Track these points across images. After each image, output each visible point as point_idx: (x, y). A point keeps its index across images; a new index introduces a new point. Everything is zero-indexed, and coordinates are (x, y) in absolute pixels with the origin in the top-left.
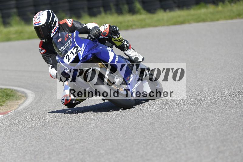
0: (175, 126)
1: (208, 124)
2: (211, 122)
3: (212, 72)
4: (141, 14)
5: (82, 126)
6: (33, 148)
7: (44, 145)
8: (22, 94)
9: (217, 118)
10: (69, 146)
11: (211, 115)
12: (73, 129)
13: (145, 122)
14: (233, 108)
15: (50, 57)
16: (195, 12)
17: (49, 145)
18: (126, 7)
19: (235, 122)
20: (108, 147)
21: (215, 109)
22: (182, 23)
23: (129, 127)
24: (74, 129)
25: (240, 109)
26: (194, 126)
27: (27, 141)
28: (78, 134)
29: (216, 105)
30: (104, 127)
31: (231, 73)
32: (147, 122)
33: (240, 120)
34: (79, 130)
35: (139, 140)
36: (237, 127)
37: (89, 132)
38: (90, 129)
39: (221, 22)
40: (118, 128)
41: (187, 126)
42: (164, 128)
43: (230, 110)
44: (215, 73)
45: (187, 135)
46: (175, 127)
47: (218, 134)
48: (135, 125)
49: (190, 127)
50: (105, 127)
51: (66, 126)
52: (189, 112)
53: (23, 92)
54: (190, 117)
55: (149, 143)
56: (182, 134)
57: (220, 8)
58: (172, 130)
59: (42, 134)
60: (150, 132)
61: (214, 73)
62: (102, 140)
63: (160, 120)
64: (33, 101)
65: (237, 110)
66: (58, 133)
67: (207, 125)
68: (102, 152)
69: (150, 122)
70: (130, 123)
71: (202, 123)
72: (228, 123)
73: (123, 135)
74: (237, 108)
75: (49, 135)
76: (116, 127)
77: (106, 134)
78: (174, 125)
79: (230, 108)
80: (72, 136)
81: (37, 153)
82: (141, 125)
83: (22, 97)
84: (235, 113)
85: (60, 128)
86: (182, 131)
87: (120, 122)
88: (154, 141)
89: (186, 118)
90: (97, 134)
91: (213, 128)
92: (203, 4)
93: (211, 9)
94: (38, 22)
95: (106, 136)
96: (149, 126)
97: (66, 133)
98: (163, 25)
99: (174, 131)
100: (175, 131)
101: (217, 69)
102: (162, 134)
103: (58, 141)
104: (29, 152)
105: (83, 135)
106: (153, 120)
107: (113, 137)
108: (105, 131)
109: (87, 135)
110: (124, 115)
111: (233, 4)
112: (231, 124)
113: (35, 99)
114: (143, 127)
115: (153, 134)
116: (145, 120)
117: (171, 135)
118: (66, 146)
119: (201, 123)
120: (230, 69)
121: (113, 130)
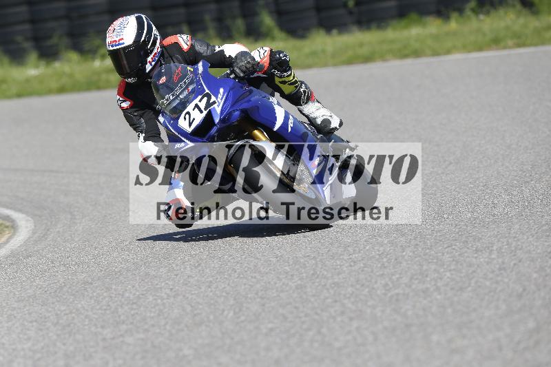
0: (353, 292)
1: (427, 289)
2: (433, 283)
3: (435, 169)
4: (273, 39)
5: (143, 295)
6: (29, 344)
7: (55, 337)
8: (4, 222)
9: (448, 274)
10: (113, 339)
11: (433, 267)
12: (121, 301)
13: (283, 284)
14: (484, 252)
15: (141, 116)
16: (395, 34)
17: (67, 336)
18: (240, 23)
19: (488, 283)
20: (200, 341)
21: (443, 254)
22: (367, 59)
23: (249, 296)
24: (123, 300)
25: (498, 253)
26: (397, 291)
27: (17, 328)
28: (132, 312)
29: (445, 246)
30: (190, 297)
31: (478, 172)
32: (288, 284)
33: (499, 278)
34: (135, 303)
35: (270, 326)
36: (492, 294)
37: (157, 308)
38: (159, 301)
39: (457, 57)
40: (222, 299)
41: (379, 292)
42: (327, 298)
43: (476, 255)
44: (443, 173)
45: (379, 314)
46: (352, 294)
47: (449, 310)
48: (262, 290)
49: (385, 294)
50: (194, 297)
51: (105, 294)
52: (385, 260)
53: (7, 218)
54: (385, 273)
55: (293, 331)
56: (369, 311)
57: (453, 25)
58: (346, 301)
59: (50, 312)
60: (296, 308)
61: (440, 172)
62: (186, 326)
63: (318, 280)
64: (29, 238)
65: (493, 256)
66: (87, 310)
67: (425, 291)
68: (186, 351)
69: (295, 284)
70: (251, 286)
71: (414, 286)
72: (473, 285)
73: (235, 313)
74: (492, 250)
75: (65, 314)
76: (218, 297)
77: (196, 312)
78: (350, 290)
79: (477, 251)
80: (119, 316)
81: (39, 355)
82: (274, 291)
83: (5, 229)
84: (488, 264)
85: (91, 298)
86: (369, 303)
87: (229, 284)
88: (305, 326)
89: (378, 274)
90: (176, 311)
91: (439, 297)
92: (414, 16)
93: (433, 26)
94: (117, 39)
95: (195, 315)
96: (294, 292)
97: (105, 310)
98: (325, 65)
99: (350, 305)
100: (353, 303)
101: (447, 163)
102: (322, 310)
103: (86, 327)
104: (22, 353)
105: (144, 314)
106: (301, 279)
107: (212, 317)
108: (193, 305)
109: (152, 315)
110: (236, 268)
111: (482, 17)
112: (479, 287)
113: (34, 233)
114: (279, 296)
115: (302, 312)
116: (283, 280)
117: (343, 313)
118: (104, 339)
119: (410, 286)
120: (476, 163)
121: (212, 302)
